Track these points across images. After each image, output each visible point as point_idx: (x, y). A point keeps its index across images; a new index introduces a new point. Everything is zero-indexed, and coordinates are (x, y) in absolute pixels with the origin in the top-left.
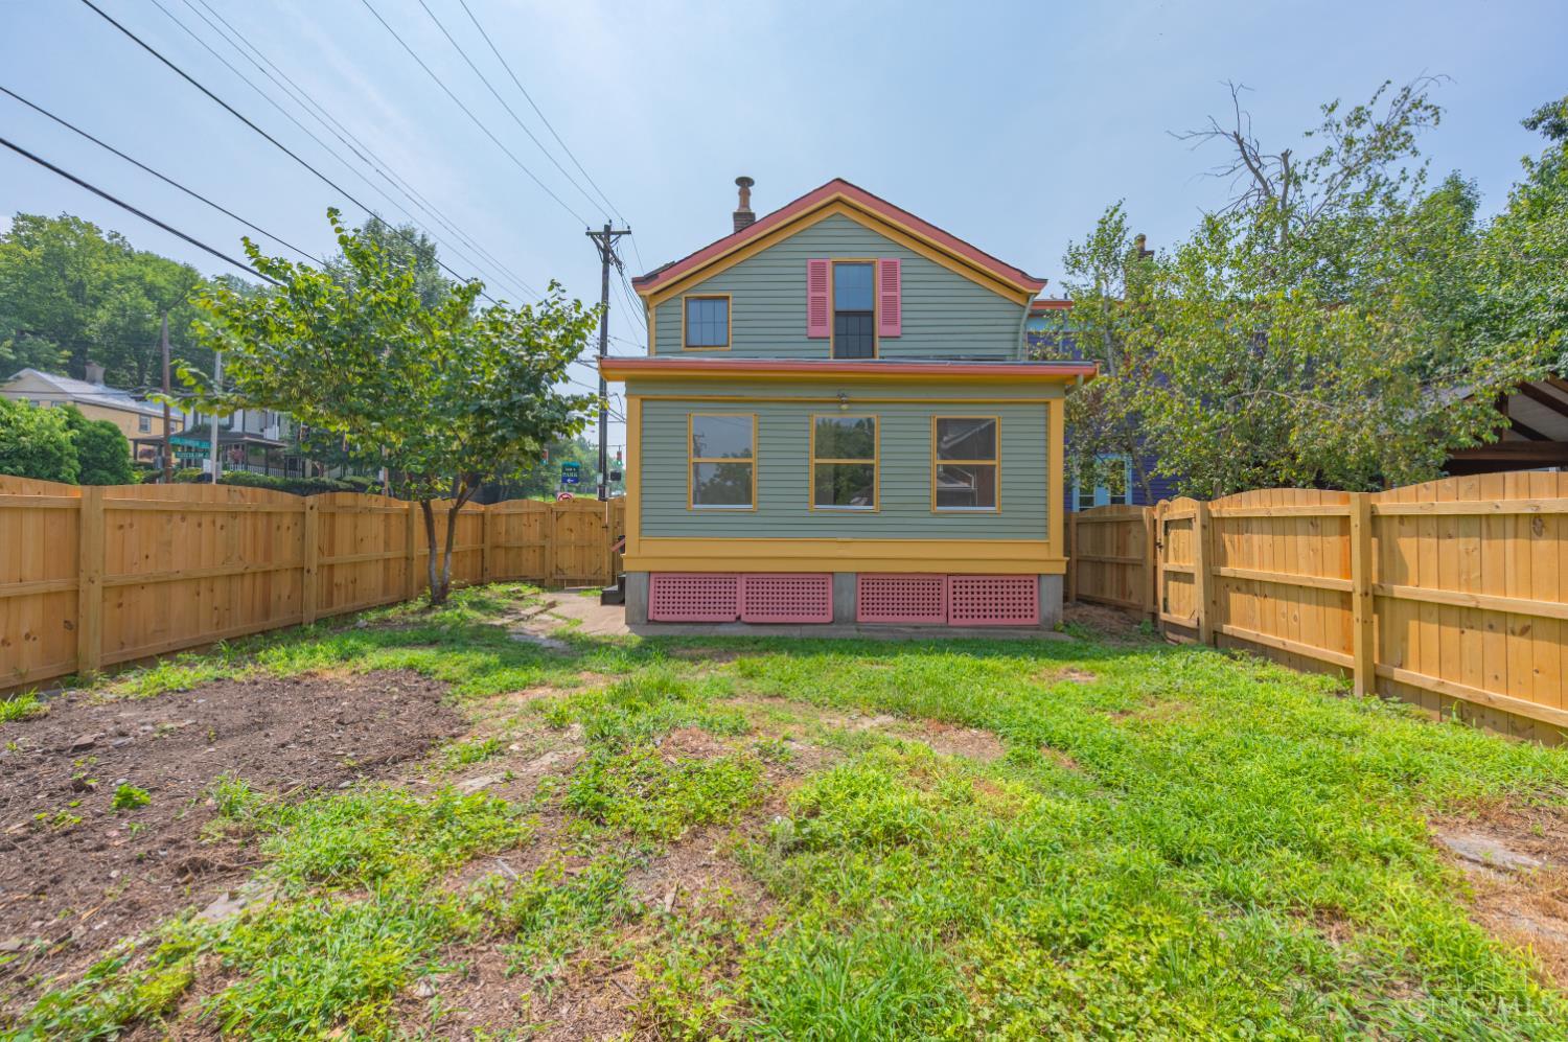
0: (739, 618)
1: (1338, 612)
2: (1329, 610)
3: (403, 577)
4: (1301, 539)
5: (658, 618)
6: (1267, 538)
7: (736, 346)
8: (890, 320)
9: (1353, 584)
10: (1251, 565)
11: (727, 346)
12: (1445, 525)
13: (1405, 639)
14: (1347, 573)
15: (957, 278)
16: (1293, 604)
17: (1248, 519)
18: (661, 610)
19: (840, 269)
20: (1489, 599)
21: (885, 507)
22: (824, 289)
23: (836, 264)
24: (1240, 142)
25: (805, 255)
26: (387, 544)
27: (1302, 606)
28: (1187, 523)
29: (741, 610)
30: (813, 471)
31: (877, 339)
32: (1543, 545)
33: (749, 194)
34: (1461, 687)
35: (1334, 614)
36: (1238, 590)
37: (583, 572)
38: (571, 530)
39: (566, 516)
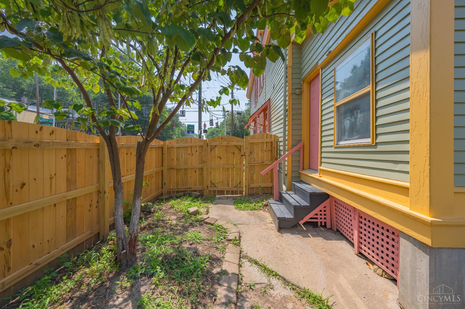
3: (94, 210)
26: (71, 183)
37: (228, 186)
38: (220, 158)
39: (217, 149)
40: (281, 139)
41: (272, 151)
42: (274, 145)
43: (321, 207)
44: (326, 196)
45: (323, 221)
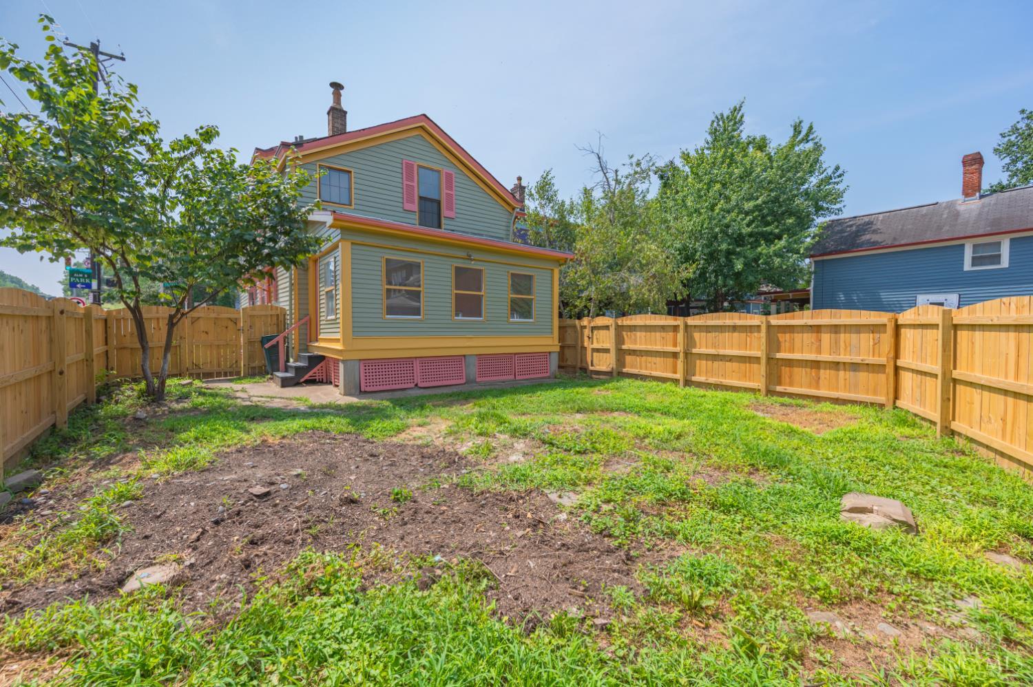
0: (416, 385)
1: (671, 360)
2: (668, 359)
4: (658, 334)
5: (368, 389)
6: (644, 334)
7: (358, 207)
8: (450, 208)
9: (679, 349)
10: (636, 344)
11: (350, 205)
12: (708, 329)
13: (695, 366)
14: (675, 345)
15: (481, 191)
16: (654, 358)
17: (635, 326)
18: (368, 384)
19: (421, 171)
20: (722, 352)
21: (489, 318)
22: (413, 181)
23: (419, 166)
24: (599, 158)
25: (402, 157)
27: (658, 359)
28: (607, 328)
29: (418, 380)
30: (454, 297)
31: (443, 219)
32: (736, 334)
33: (340, 95)
34: (712, 380)
35: (670, 360)
36: (630, 354)
37: (219, 366)
38: (207, 333)
39: (201, 321)
40: (288, 312)
41: (278, 325)
42: (281, 318)
43: (319, 367)
44: (323, 358)
45: (321, 377)
